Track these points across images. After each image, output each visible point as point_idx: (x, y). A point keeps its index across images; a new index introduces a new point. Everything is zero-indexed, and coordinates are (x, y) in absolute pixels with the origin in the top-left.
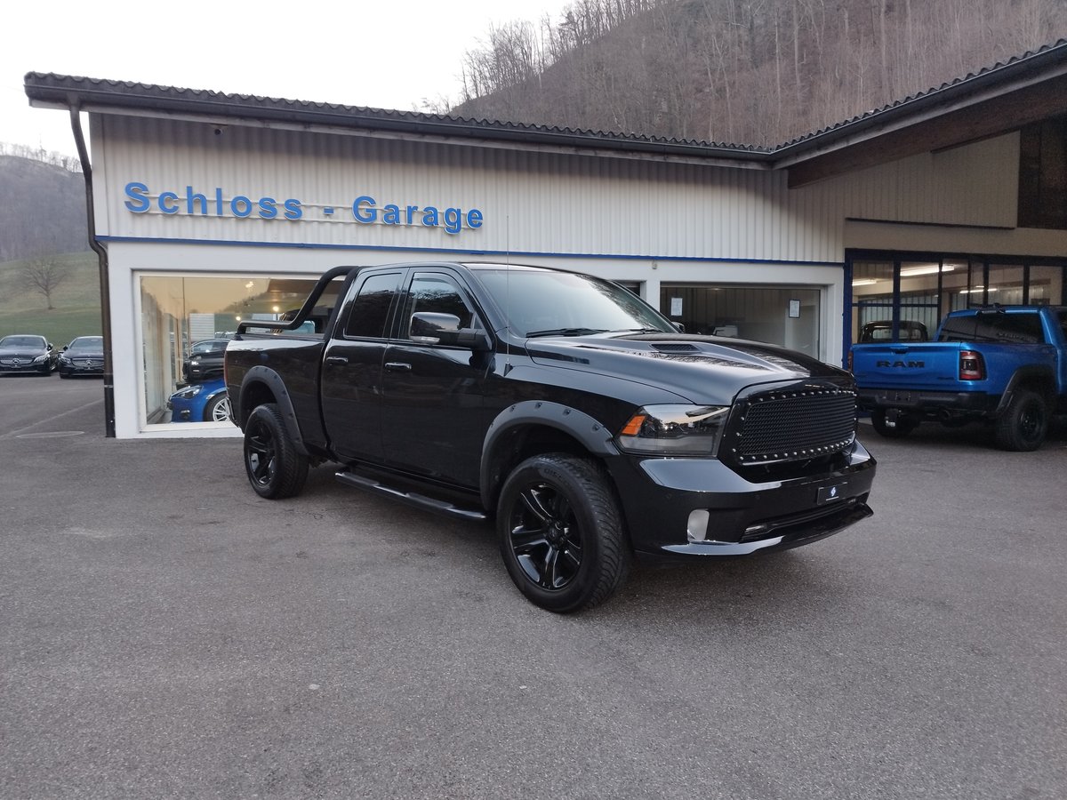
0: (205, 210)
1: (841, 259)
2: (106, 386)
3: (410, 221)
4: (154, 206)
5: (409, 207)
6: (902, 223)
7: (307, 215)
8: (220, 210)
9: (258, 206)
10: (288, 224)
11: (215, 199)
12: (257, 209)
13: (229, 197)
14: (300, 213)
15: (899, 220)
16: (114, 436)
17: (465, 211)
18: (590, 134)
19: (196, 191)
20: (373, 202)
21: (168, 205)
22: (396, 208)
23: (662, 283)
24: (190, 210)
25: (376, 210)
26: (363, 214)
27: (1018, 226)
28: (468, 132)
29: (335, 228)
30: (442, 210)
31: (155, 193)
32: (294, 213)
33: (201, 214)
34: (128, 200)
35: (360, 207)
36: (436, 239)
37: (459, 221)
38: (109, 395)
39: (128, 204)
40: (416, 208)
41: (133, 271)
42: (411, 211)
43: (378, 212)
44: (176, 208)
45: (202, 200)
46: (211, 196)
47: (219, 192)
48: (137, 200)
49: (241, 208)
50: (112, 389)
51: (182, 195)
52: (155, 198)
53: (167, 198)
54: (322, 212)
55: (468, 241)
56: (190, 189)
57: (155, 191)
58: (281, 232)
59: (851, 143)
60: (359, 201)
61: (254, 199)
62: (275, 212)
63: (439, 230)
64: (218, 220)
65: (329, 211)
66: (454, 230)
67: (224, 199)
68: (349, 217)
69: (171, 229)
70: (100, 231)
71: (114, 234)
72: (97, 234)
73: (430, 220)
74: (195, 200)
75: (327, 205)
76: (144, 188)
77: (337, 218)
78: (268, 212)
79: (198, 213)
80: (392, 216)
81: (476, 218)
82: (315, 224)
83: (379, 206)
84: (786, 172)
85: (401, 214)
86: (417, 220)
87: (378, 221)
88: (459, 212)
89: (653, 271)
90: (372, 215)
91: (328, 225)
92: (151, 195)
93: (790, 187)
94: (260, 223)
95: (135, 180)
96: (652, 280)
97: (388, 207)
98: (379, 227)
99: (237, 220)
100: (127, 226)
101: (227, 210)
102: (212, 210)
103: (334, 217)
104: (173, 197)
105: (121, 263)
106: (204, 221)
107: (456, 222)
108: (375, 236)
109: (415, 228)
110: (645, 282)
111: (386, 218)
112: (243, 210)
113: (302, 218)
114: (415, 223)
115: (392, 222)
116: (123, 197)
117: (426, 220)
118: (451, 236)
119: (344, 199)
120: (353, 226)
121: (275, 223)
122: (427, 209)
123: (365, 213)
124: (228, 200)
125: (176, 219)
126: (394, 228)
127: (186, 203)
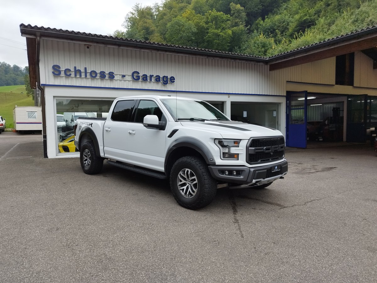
0: (81, 76)
1: (285, 94)
2: (44, 139)
3: (151, 80)
4: (63, 74)
6: (303, 83)
7: (116, 78)
8: (86, 76)
10: (109, 81)
12: (98, 75)
13: (89, 71)
14: (114, 77)
15: (302, 82)
17: (169, 77)
19: (77, 69)
20: (139, 73)
21: (67, 73)
22: (146, 75)
23: (231, 102)
24: (76, 75)
25: (139, 76)
27: (337, 83)
28: (173, 50)
29: (125, 83)
30: (161, 76)
32: (112, 76)
33: (79, 77)
34: (53, 71)
35: (134, 75)
36: (159, 87)
37: (167, 81)
38: (45, 142)
40: (153, 75)
41: (54, 97)
42: (151, 76)
44: (70, 74)
45: (80, 71)
46: (83, 70)
47: (86, 69)
48: (56, 71)
49: (93, 75)
50: (46, 140)
51: (72, 70)
52: (62, 70)
53: (67, 70)
54: (121, 77)
55: (169, 87)
56: (75, 68)
57: (63, 69)
58: (107, 83)
60: (134, 73)
61: (98, 72)
62: (105, 76)
63: (160, 83)
64: (85, 79)
65: (124, 76)
66: (165, 83)
67: (87, 71)
68: (130, 78)
69: (68, 82)
70: (42, 82)
71: (47, 83)
73: (158, 79)
74: (77, 72)
75: (124, 74)
76: (59, 67)
78: (103, 76)
79: (78, 76)
80: (145, 78)
81: (173, 79)
82: (118, 81)
83: (141, 75)
84: (269, 66)
85: (148, 77)
86: (153, 80)
87: (140, 80)
88: (167, 77)
89: (228, 98)
90: (138, 78)
91: (123, 81)
92: (61, 69)
93: (270, 70)
94: (99, 80)
95: (55, 64)
96: (228, 101)
97: (144, 75)
98: (140, 82)
99: (92, 79)
100: (52, 81)
101: (88, 75)
102: (83, 75)
103: (125, 78)
104: (69, 70)
105: (49, 94)
106: (80, 79)
107: (166, 81)
108: (139, 85)
109: (152, 83)
110: (226, 101)
111: (143, 79)
112: (94, 75)
113: (114, 79)
114: (152, 81)
115: (145, 80)
116: (51, 70)
117: (156, 80)
118: (164, 86)
119: (128, 72)
120: (131, 82)
121: (105, 80)
122: (157, 76)
123: (136, 77)
124: (88, 72)
125: (70, 78)
126: (145, 82)
127: (74, 73)
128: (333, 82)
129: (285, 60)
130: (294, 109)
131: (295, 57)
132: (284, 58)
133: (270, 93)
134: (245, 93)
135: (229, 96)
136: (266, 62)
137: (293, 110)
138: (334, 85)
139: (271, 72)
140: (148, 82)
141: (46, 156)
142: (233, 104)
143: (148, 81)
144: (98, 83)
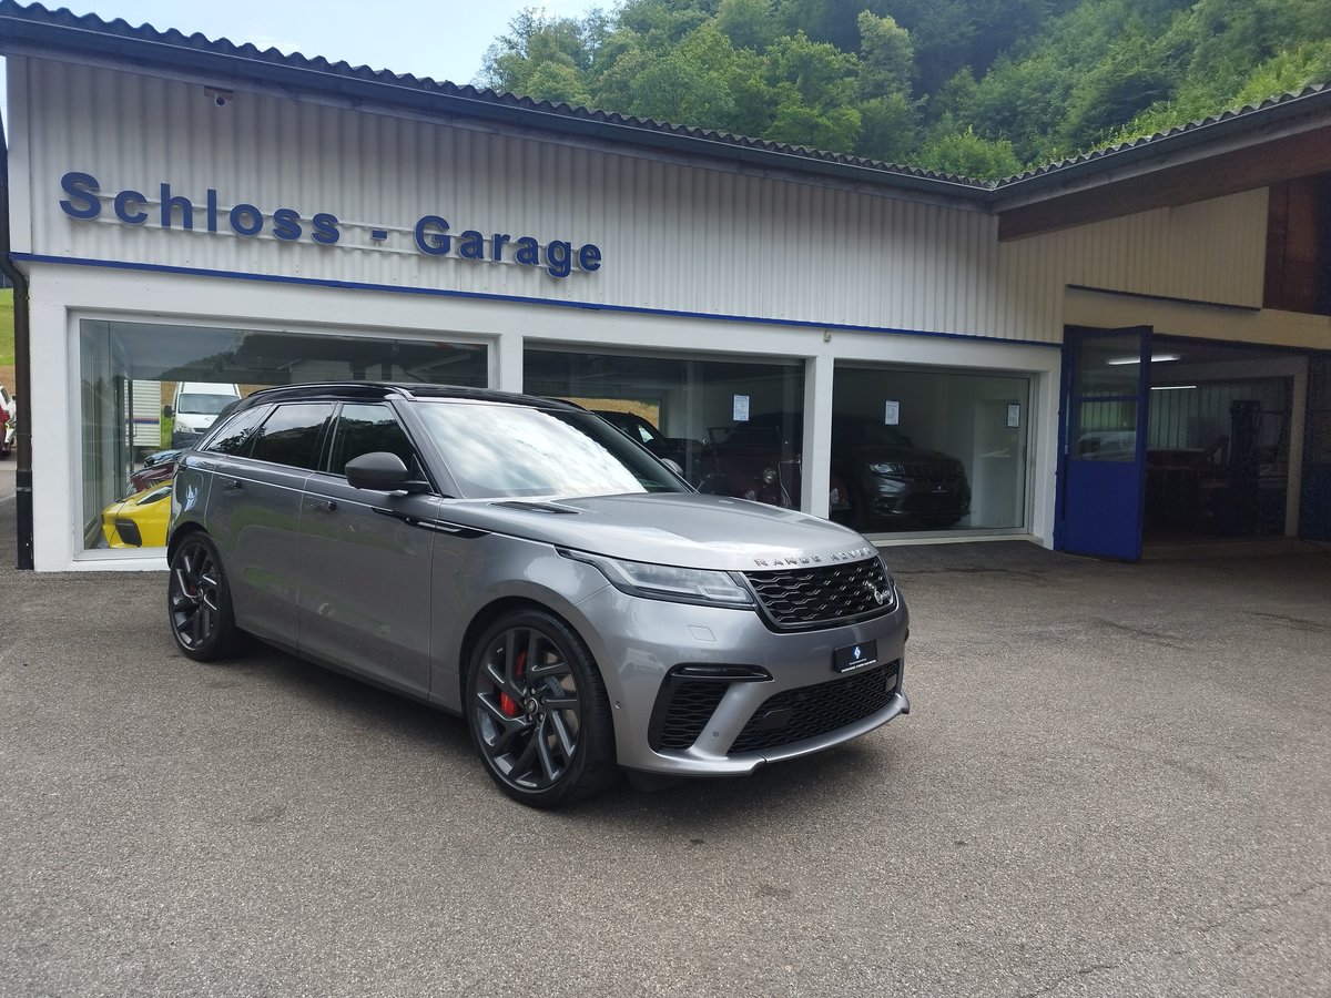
0: (188, 224)
1: (1059, 339)
2: (20, 489)
3: (498, 256)
4: (108, 213)
5: (497, 236)
6: (1132, 294)
7: (346, 239)
8: (212, 226)
9: (272, 221)
10: (315, 251)
11: (206, 207)
12: (269, 226)
13: (226, 205)
14: (335, 236)
15: (1130, 291)
16: (31, 567)
17: (576, 247)
18: (757, 145)
19: (174, 193)
20: (445, 225)
21: (130, 210)
22: (479, 236)
23: (836, 361)
24: (166, 222)
25: (449, 237)
26: (428, 242)
27: (1264, 307)
28: (593, 130)
29: (386, 263)
30: (543, 242)
31: (110, 192)
32: (326, 232)
33: (181, 228)
34: (65, 197)
35: (425, 231)
36: (531, 284)
37: (567, 262)
38: (25, 502)
39: (64, 205)
40: (507, 237)
41: (70, 311)
42: (500, 241)
43: (452, 241)
44: (142, 217)
45: (186, 207)
46: (199, 202)
47: (212, 195)
48: (81, 199)
49: (246, 223)
50: (30, 494)
51: (153, 197)
52: (110, 199)
53: (125, 200)
54: (368, 237)
55: (577, 289)
56: (165, 188)
58: (305, 262)
59: (1114, 180)
60: (424, 223)
61: (267, 211)
62: (297, 233)
63: (537, 273)
64: (208, 239)
65: (379, 235)
66: (559, 270)
67: (219, 208)
68: (407, 245)
69: (136, 249)
70: (19, 243)
71: (40, 251)
72: (13, 249)
73: (527, 253)
74: (174, 207)
75: (384, 227)
76: (93, 183)
77: (391, 246)
78: (287, 227)
79: (177, 226)
80: (472, 247)
81: (591, 257)
82: (357, 254)
83: (454, 232)
84: (996, 219)
85: (486, 245)
86: (507, 255)
87: (451, 254)
88: (568, 246)
89: (826, 345)
90: (443, 244)
91: (376, 256)
92: (103, 194)
93: (1001, 238)
94: (274, 247)
95: (78, 169)
96: (824, 356)
97: (466, 234)
98: (452, 263)
99: (239, 242)
100: (62, 243)
101: (223, 223)
102: (200, 225)
103: (386, 246)
104: (140, 199)
105: (50, 296)
106: (187, 240)
107: (564, 261)
108: (444, 276)
109: (503, 268)
110: (814, 358)
111: (464, 250)
112: (249, 225)
113: (338, 244)
114: (504, 260)
115: (473, 256)
116: (58, 194)
117: (520, 256)
118: (555, 282)
119: (402, 219)
120: (414, 260)
121: (297, 249)
122: (523, 240)
123: (432, 241)
124: (225, 209)
125: (141, 233)
126: (473, 265)
127: (159, 209)
128: (1253, 294)
129: (1069, 192)
130: (1094, 400)
131: (1110, 176)
132: (1065, 185)
133: (996, 332)
134: (893, 328)
135: (830, 337)
136: (985, 202)
137: (1090, 405)
138: (1258, 310)
139: (1004, 245)
140: (485, 266)
141: (26, 559)
142: (844, 370)
143: (487, 258)
144: (264, 258)
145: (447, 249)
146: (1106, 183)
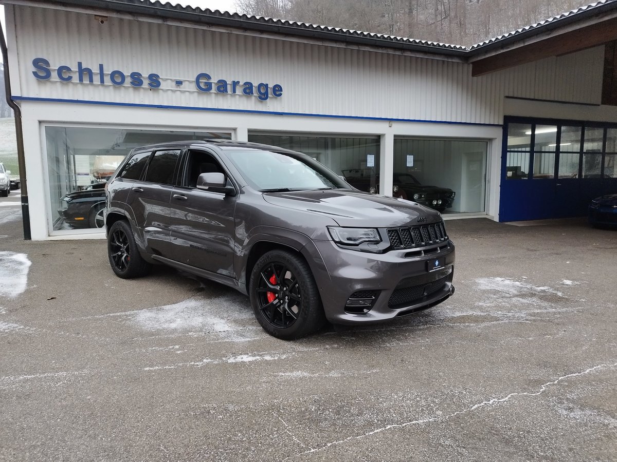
0: (91, 80)
1: (501, 123)
2: (23, 204)
3: (234, 91)
4: (54, 76)
5: (234, 82)
6: (537, 100)
7: (163, 85)
8: (102, 81)
9: (129, 78)
10: (150, 91)
11: (99, 72)
12: (128, 80)
13: (108, 71)
14: (159, 84)
15: (536, 98)
16: (30, 238)
17: (271, 86)
18: (354, 34)
19: (84, 66)
20: (209, 78)
21: (64, 74)
22: (225, 82)
24: (81, 80)
25: (211, 83)
26: (202, 86)
27: (603, 103)
28: (276, 29)
29: (183, 96)
30: (255, 84)
32: (155, 82)
33: (88, 82)
34: (34, 70)
35: (200, 81)
36: (251, 104)
37: (267, 93)
38: (25, 210)
39: (35, 73)
40: (238, 82)
41: (40, 122)
42: (235, 84)
43: (213, 85)
44: (70, 78)
45: (89, 72)
46: (95, 70)
47: (101, 67)
48: (42, 70)
49: (117, 79)
50: (28, 206)
51: (75, 68)
52: (55, 70)
53: (62, 70)
54: (174, 84)
55: (272, 105)
56: (80, 64)
57: (54, 66)
58: (145, 96)
59: (526, 44)
60: (200, 76)
61: (127, 73)
62: (141, 83)
63: (253, 98)
64: (101, 88)
65: (179, 83)
66: (263, 97)
67: (105, 72)
68: (193, 87)
69: (68, 93)
70: (15, 92)
71: (25, 96)
72: (13, 95)
73: (248, 89)
74: (84, 73)
75: (178, 78)
76: (47, 63)
77: (184, 88)
78: (137, 80)
79: (86, 81)
80: (222, 87)
81: (278, 91)
82: (169, 92)
83: (214, 80)
84: (471, 65)
85: (229, 87)
86: (239, 91)
87: (213, 91)
88: (267, 85)
89: (390, 128)
90: (209, 87)
91: (178, 93)
92: (52, 68)
93: (473, 75)
94: (131, 90)
95: (40, 57)
96: (389, 134)
97: (220, 81)
98: (213, 95)
99: (115, 87)
100: (33, 89)
101: (107, 80)
102: (96, 80)
103: (182, 88)
104: (68, 69)
105: (30, 116)
106: (91, 88)
107: (264, 93)
108: (210, 101)
109: (238, 96)
111: (218, 89)
112: (119, 80)
113: (161, 87)
114: (237, 92)
115: (223, 92)
116: (31, 68)
117: (245, 91)
118: (261, 102)
119: (189, 75)
120: (196, 94)
121: (142, 90)
122: (246, 83)
123: (204, 85)
124: (108, 73)
125: (71, 85)
126: (223, 96)
127: (78, 74)
128: (597, 97)
129: (505, 51)
131: (524, 43)
132: (502, 48)
134: (422, 119)
135: (391, 125)
136: (465, 57)
138: (599, 105)
139: (475, 78)
140: (229, 96)
141: (27, 234)
142: (398, 140)
143: (229, 92)
144: (128, 95)
145: (210, 88)
146: (522, 46)
